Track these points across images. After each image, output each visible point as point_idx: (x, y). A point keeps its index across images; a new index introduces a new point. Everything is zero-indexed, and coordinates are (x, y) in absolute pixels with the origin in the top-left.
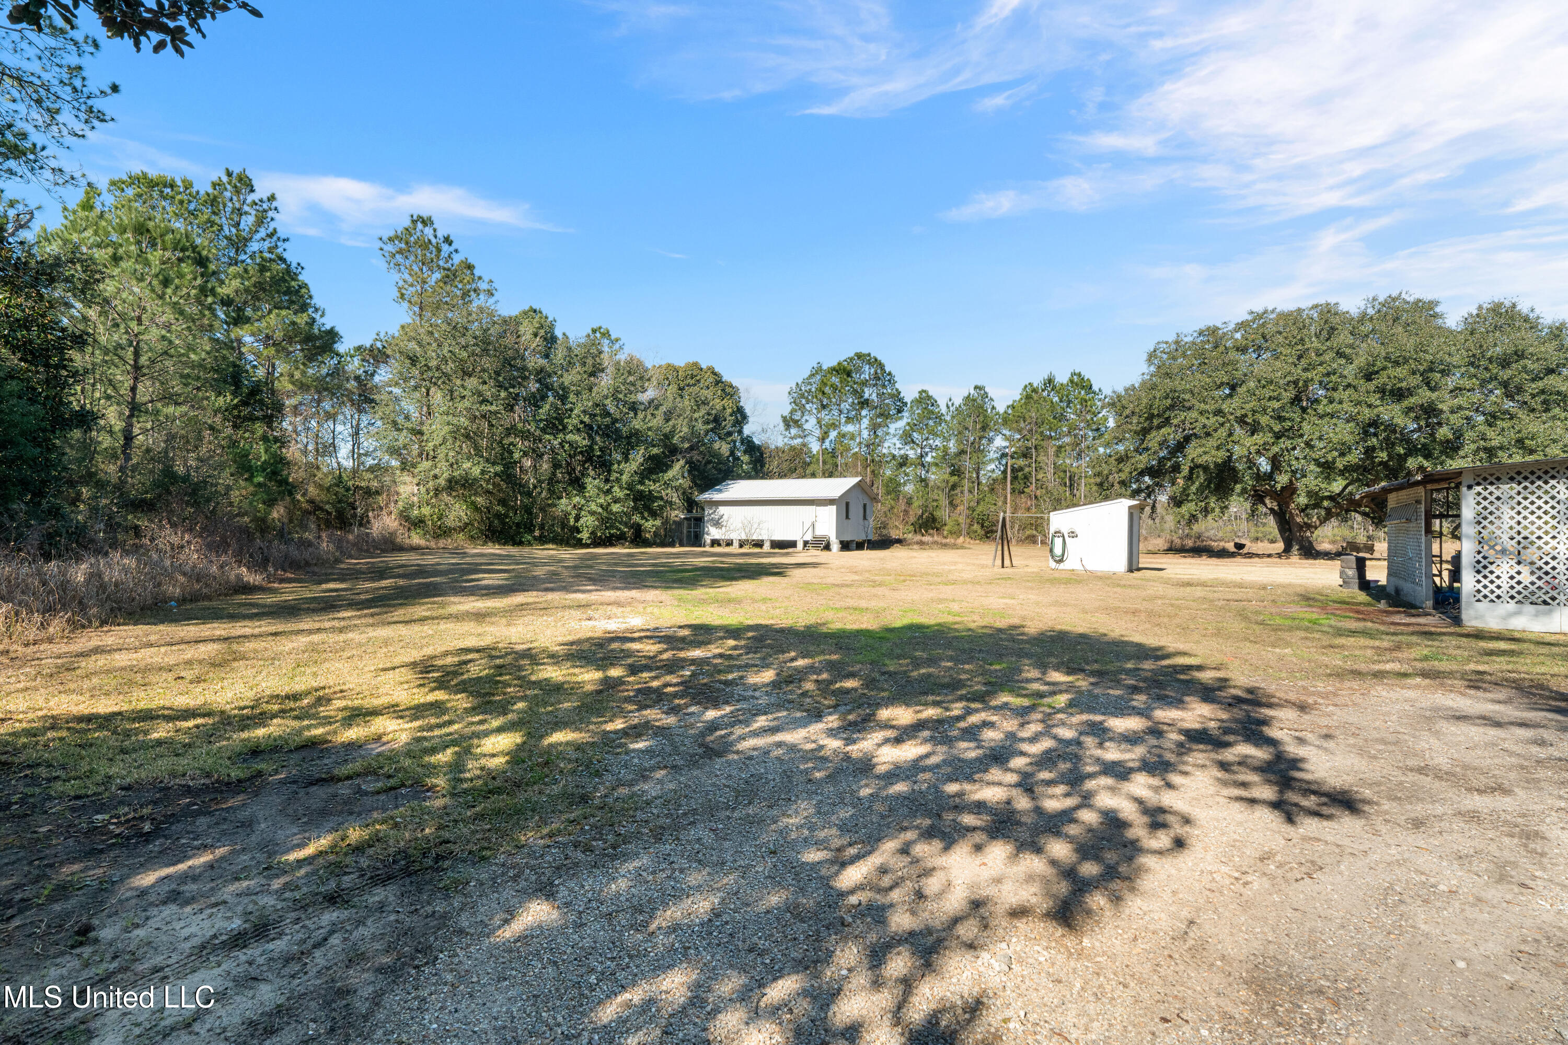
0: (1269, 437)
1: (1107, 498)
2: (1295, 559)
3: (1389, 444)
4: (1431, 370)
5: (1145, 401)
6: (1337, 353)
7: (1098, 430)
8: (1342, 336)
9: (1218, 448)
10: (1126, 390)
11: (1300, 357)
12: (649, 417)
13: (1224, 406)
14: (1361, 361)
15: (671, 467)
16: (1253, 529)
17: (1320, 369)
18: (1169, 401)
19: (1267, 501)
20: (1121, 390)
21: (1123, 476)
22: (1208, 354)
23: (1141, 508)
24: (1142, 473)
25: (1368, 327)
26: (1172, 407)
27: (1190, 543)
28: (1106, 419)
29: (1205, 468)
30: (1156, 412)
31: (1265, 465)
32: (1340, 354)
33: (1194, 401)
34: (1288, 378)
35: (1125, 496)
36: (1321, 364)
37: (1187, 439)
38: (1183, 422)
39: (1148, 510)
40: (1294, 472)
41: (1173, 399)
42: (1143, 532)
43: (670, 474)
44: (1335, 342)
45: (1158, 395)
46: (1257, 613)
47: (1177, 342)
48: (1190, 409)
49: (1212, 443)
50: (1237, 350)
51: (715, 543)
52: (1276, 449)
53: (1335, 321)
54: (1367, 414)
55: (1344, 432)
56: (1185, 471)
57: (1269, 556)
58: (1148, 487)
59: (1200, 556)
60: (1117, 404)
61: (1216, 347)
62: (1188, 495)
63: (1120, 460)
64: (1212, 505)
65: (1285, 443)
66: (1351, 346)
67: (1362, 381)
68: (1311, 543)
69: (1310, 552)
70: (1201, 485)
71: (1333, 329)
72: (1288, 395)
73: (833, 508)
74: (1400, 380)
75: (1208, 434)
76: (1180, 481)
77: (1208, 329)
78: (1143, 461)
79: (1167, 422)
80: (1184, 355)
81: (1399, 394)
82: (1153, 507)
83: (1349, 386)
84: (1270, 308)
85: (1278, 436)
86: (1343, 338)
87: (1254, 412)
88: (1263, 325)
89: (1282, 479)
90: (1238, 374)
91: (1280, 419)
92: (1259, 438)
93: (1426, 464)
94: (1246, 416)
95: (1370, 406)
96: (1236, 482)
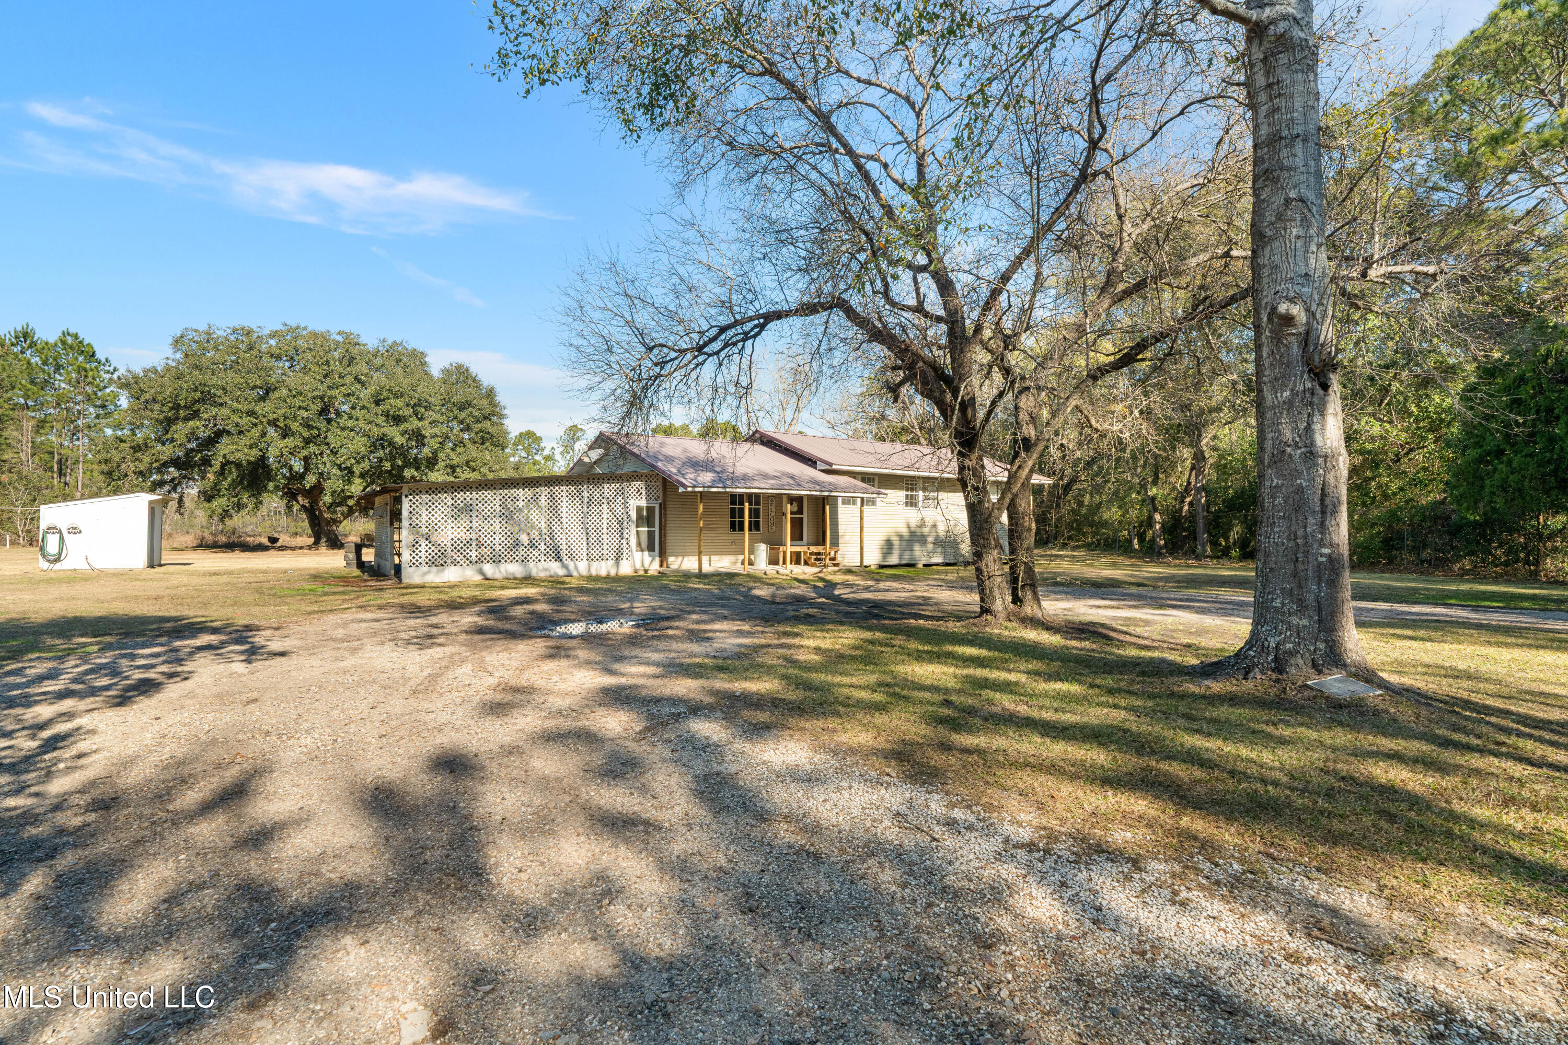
0: (299, 442)
1: (116, 491)
2: (323, 549)
3: (392, 458)
4: (419, 405)
5: (169, 390)
6: (356, 378)
7: (103, 407)
8: (359, 366)
9: (251, 447)
10: (146, 372)
11: (325, 376)
13: (257, 409)
14: (371, 389)
16: (292, 525)
17: (342, 389)
18: (198, 394)
19: (300, 498)
20: (138, 370)
21: (141, 467)
22: (242, 354)
23: (164, 503)
24: (166, 464)
25: (378, 361)
26: (202, 401)
27: (223, 539)
28: (116, 396)
29: (238, 465)
30: (183, 403)
31: (298, 466)
32: (357, 380)
33: (225, 399)
34: (316, 393)
35: (142, 490)
36: (343, 385)
37: (219, 434)
38: (215, 417)
39: (173, 505)
40: (321, 474)
41: (202, 393)
42: (167, 528)
44: (354, 369)
45: (185, 386)
46: (272, 588)
47: (208, 334)
48: (221, 405)
49: (244, 441)
50: (272, 356)
52: (305, 452)
53: (355, 351)
54: (376, 431)
55: (359, 444)
56: (217, 466)
57: (301, 548)
58: (173, 480)
59: (233, 551)
60: (130, 384)
61: (251, 349)
62: (219, 491)
63: (137, 449)
64: (245, 500)
65: (312, 448)
66: (366, 375)
67: (373, 405)
68: (336, 536)
69: (335, 543)
70: (233, 481)
71: (352, 358)
72: (316, 407)
74: (400, 409)
75: (241, 432)
76: (211, 476)
77: (243, 328)
78: (167, 452)
79: (195, 415)
80: (216, 349)
81: (398, 420)
82: (181, 501)
83: (363, 407)
84: (302, 325)
85: (307, 442)
86: (360, 367)
87: (286, 418)
88: (296, 339)
89: (311, 480)
90: (272, 380)
91: (309, 427)
92: (290, 442)
93: (416, 474)
94: (278, 420)
95: (377, 425)
96: (270, 480)
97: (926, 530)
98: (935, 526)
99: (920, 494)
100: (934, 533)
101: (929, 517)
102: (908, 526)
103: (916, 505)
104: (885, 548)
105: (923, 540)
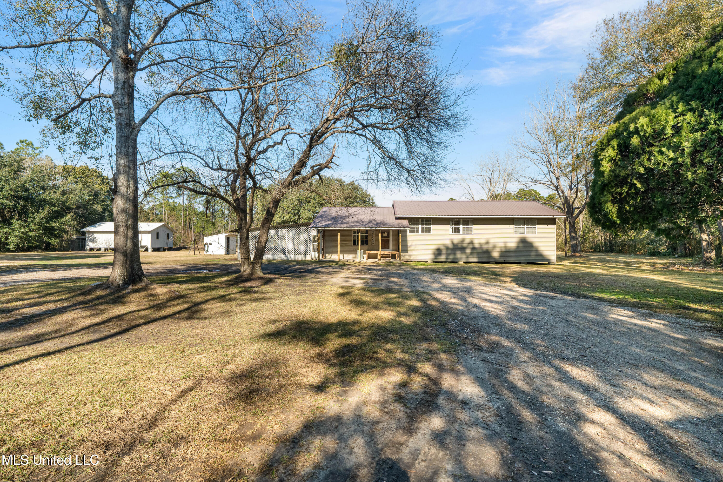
12: (52, 193)
15: (65, 216)
43: (65, 219)
51: (91, 249)
73: (149, 235)
97: (465, 244)
98: (472, 242)
99: (461, 226)
100: (471, 246)
101: (468, 238)
102: (452, 242)
103: (459, 232)
104: (436, 253)
105: (463, 249)
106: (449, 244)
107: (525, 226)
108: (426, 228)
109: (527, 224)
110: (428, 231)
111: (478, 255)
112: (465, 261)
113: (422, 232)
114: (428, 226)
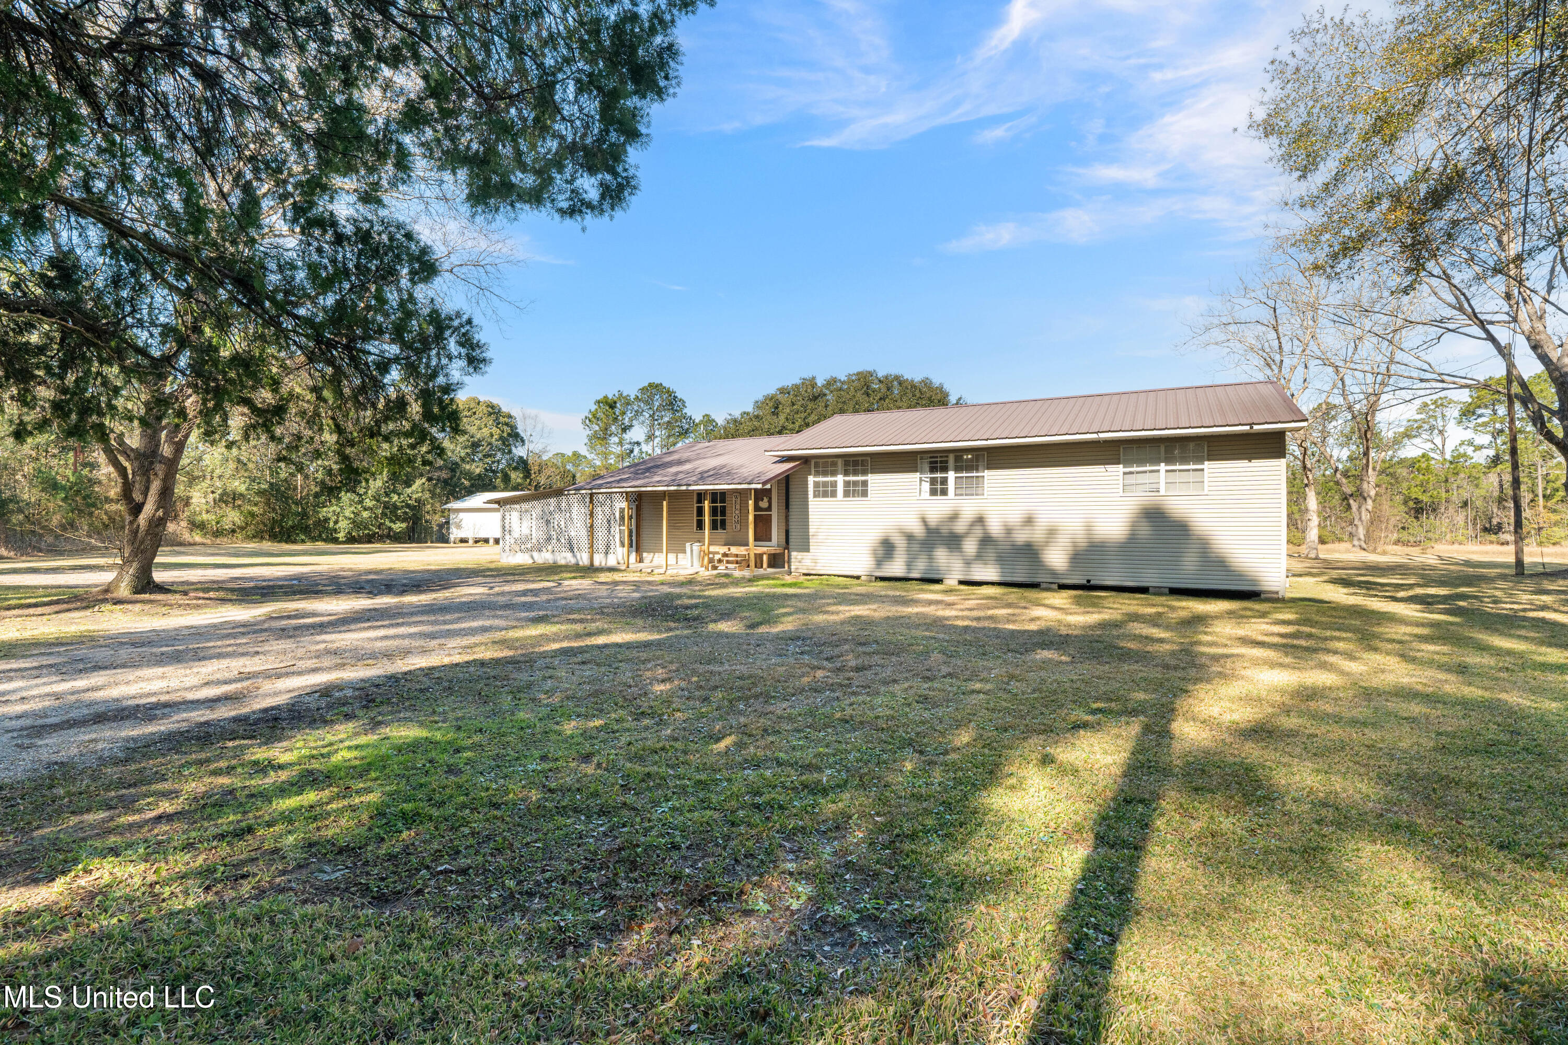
15: (412, 483)
43: (412, 489)
97: (960, 527)
98: (980, 520)
99: (951, 475)
100: (978, 532)
101: (969, 507)
102: (924, 521)
103: (944, 492)
104: (881, 552)
105: (953, 541)
106: (917, 529)
107: (1163, 467)
108: (855, 483)
109: (1169, 460)
110: (861, 490)
111: (1001, 560)
112: (962, 578)
113: (846, 494)
114: (860, 478)
